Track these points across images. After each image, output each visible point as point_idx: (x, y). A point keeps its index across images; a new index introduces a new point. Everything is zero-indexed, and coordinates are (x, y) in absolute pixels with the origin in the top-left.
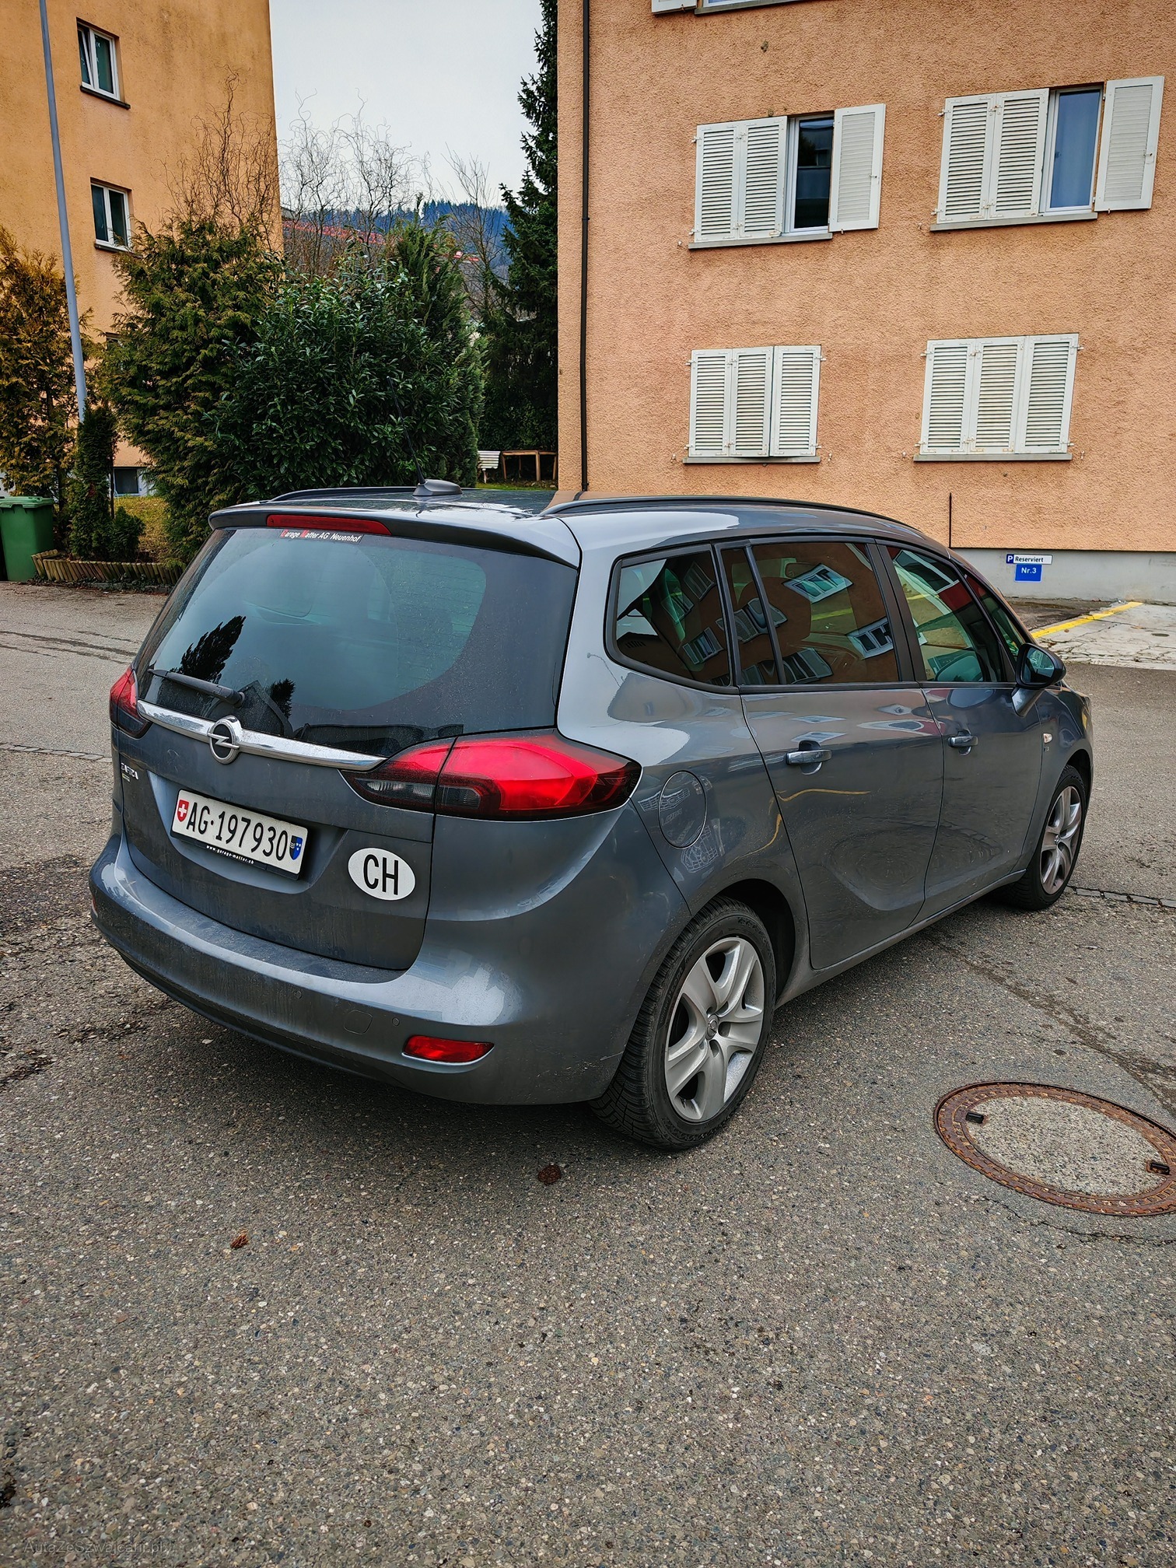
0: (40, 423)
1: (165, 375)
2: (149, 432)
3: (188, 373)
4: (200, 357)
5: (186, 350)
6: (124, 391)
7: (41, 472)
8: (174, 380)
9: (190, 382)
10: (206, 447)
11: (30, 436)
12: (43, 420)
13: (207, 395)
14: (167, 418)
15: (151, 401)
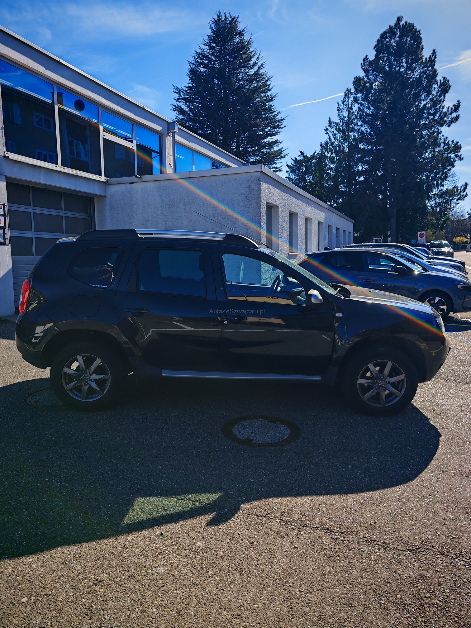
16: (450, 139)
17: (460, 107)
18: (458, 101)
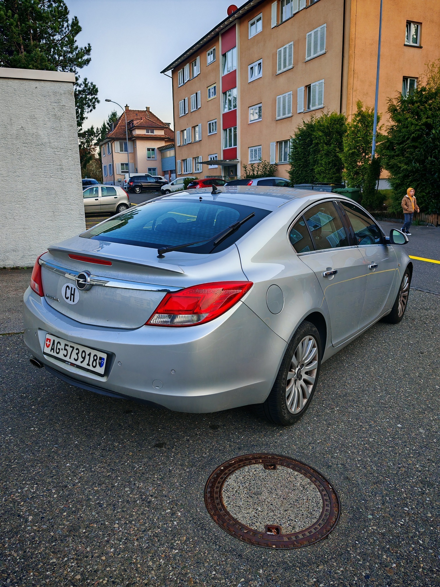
0: (360, 164)
1: (399, 144)
2: (390, 165)
3: (406, 143)
4: (412, 136)
5: (406, 135)
6: (384, 151)
7: (358, 180)
8: (401, 146)
9: (406, 146)
10: (408, 169)
11: (356, 169)
12: (362, 163)
13: (412, 150)
14: (397, 159)
15: (393, 153)
16: (89, 81)
17: (91, 50)
18: (89, 44)
